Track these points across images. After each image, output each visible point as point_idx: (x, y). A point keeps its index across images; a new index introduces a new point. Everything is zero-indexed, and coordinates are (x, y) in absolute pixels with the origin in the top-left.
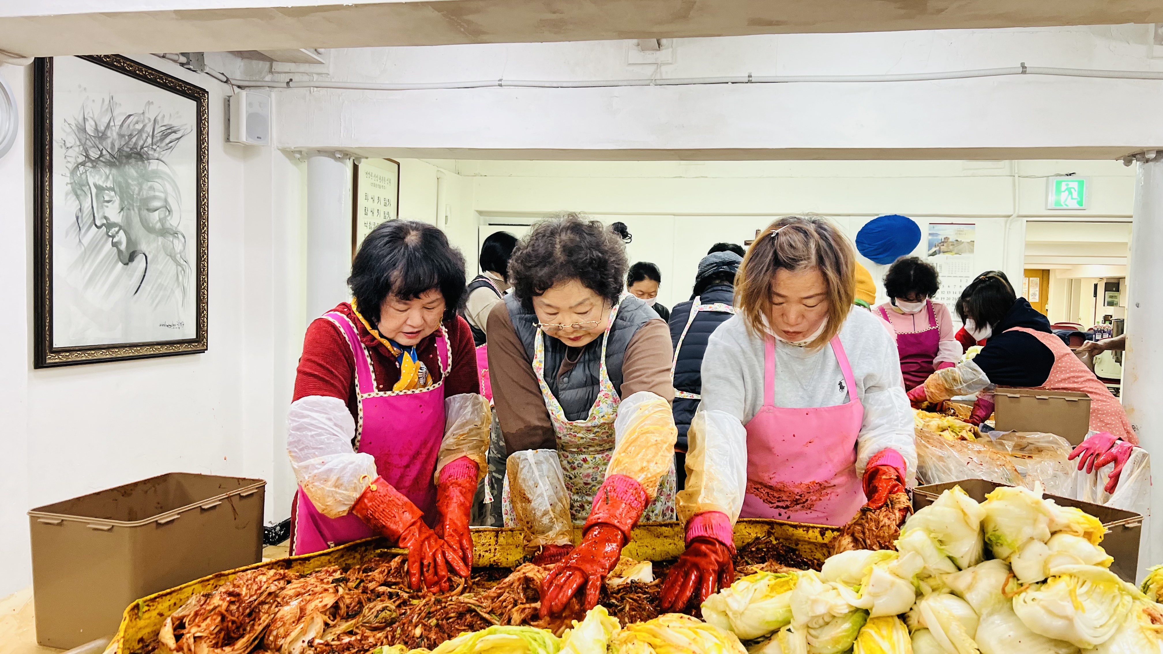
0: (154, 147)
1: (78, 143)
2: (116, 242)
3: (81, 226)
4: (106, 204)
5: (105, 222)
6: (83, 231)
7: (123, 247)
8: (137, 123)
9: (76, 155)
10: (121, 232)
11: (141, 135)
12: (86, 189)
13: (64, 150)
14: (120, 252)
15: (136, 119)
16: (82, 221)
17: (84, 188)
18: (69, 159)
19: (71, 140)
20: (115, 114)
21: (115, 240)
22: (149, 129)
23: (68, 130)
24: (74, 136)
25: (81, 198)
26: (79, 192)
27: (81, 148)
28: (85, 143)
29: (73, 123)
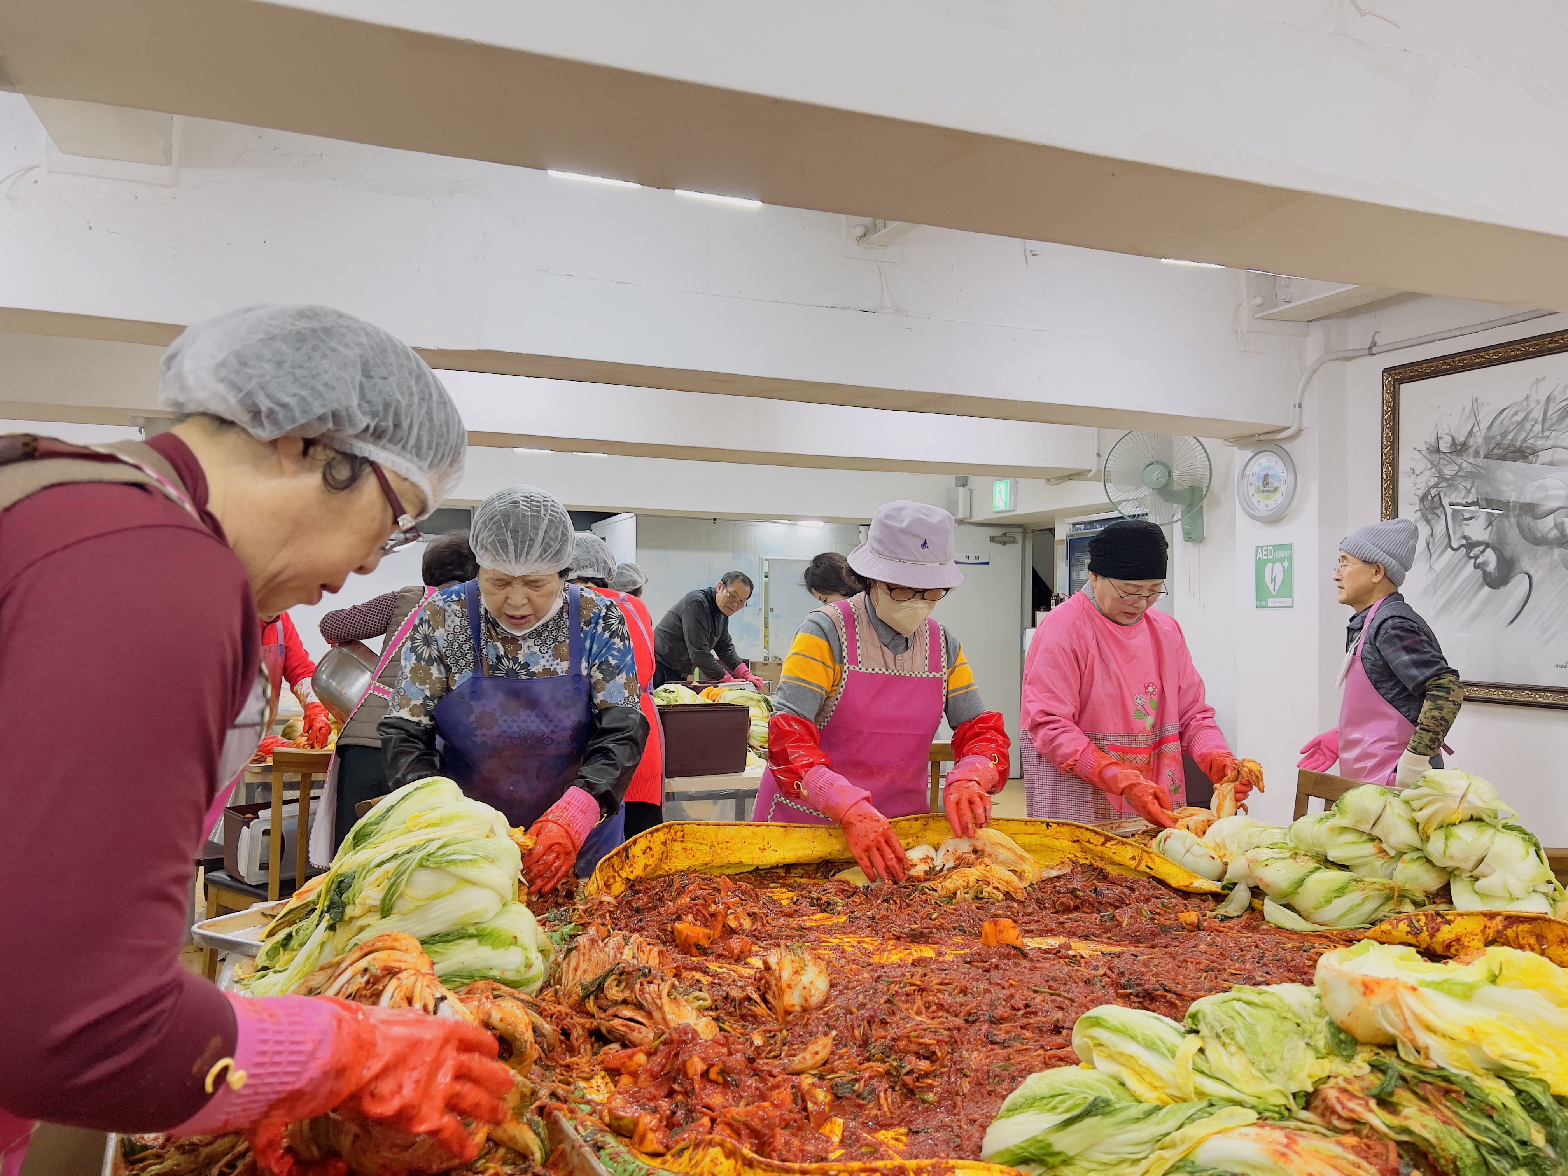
0: (1547, 434)
1: (1429, 466)
2: (1480, 564)
3: (1432, 551)
4: (1466, 522)
5: (1464, 542)
6: (1434, 557)
7: (1492, 567)
8: (1516, 414)
9: (1427, 479)
10: (1489, 551)
11: (1523, 427)
12: (1439, 512)
13: (1413, 478)
14: (1486, 575)
15: (1514, 410)
16: (1434, 546)
17: (1436, 511)
18: (1418, 486)
19: (1421, 465)
20: (1480, 417)
21: (1478, 561)
22: (1538, 414)
23: (1417, 455)
24: (1425, 461)
25: (1433, 522)
26: (1430, 516)
27: (1434, 470)
28: (1438, 464)
29: (1423, 447)
